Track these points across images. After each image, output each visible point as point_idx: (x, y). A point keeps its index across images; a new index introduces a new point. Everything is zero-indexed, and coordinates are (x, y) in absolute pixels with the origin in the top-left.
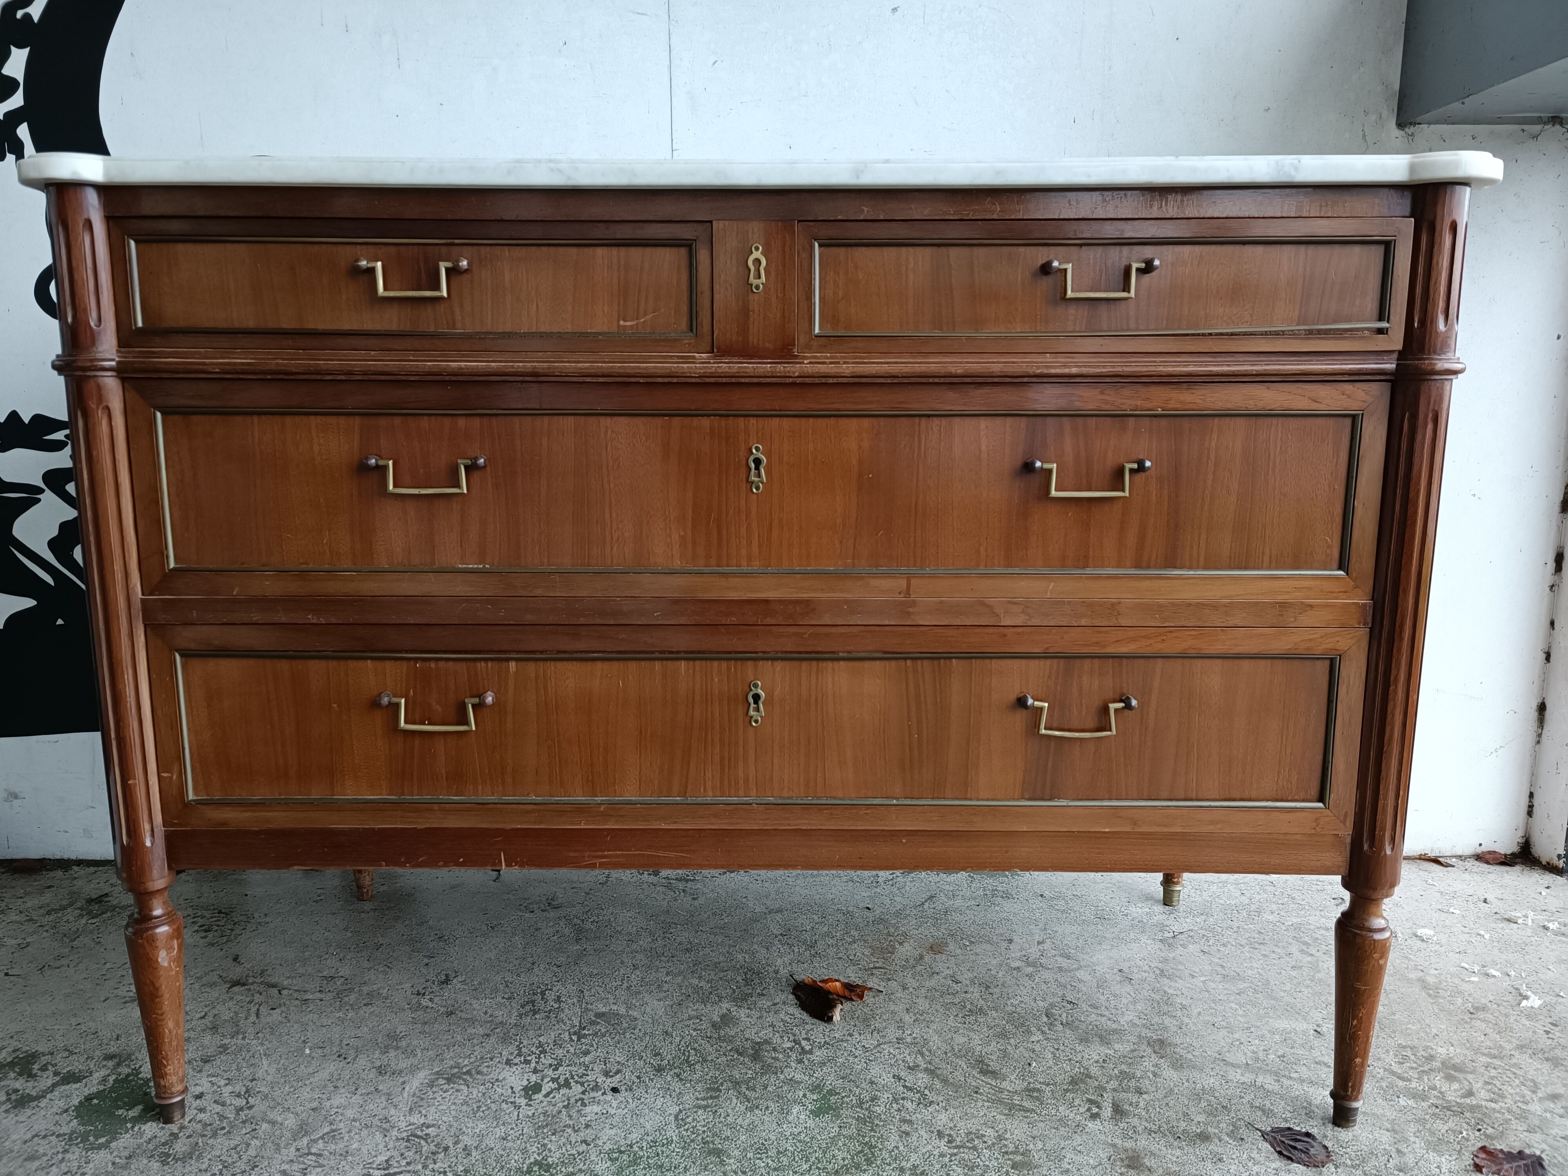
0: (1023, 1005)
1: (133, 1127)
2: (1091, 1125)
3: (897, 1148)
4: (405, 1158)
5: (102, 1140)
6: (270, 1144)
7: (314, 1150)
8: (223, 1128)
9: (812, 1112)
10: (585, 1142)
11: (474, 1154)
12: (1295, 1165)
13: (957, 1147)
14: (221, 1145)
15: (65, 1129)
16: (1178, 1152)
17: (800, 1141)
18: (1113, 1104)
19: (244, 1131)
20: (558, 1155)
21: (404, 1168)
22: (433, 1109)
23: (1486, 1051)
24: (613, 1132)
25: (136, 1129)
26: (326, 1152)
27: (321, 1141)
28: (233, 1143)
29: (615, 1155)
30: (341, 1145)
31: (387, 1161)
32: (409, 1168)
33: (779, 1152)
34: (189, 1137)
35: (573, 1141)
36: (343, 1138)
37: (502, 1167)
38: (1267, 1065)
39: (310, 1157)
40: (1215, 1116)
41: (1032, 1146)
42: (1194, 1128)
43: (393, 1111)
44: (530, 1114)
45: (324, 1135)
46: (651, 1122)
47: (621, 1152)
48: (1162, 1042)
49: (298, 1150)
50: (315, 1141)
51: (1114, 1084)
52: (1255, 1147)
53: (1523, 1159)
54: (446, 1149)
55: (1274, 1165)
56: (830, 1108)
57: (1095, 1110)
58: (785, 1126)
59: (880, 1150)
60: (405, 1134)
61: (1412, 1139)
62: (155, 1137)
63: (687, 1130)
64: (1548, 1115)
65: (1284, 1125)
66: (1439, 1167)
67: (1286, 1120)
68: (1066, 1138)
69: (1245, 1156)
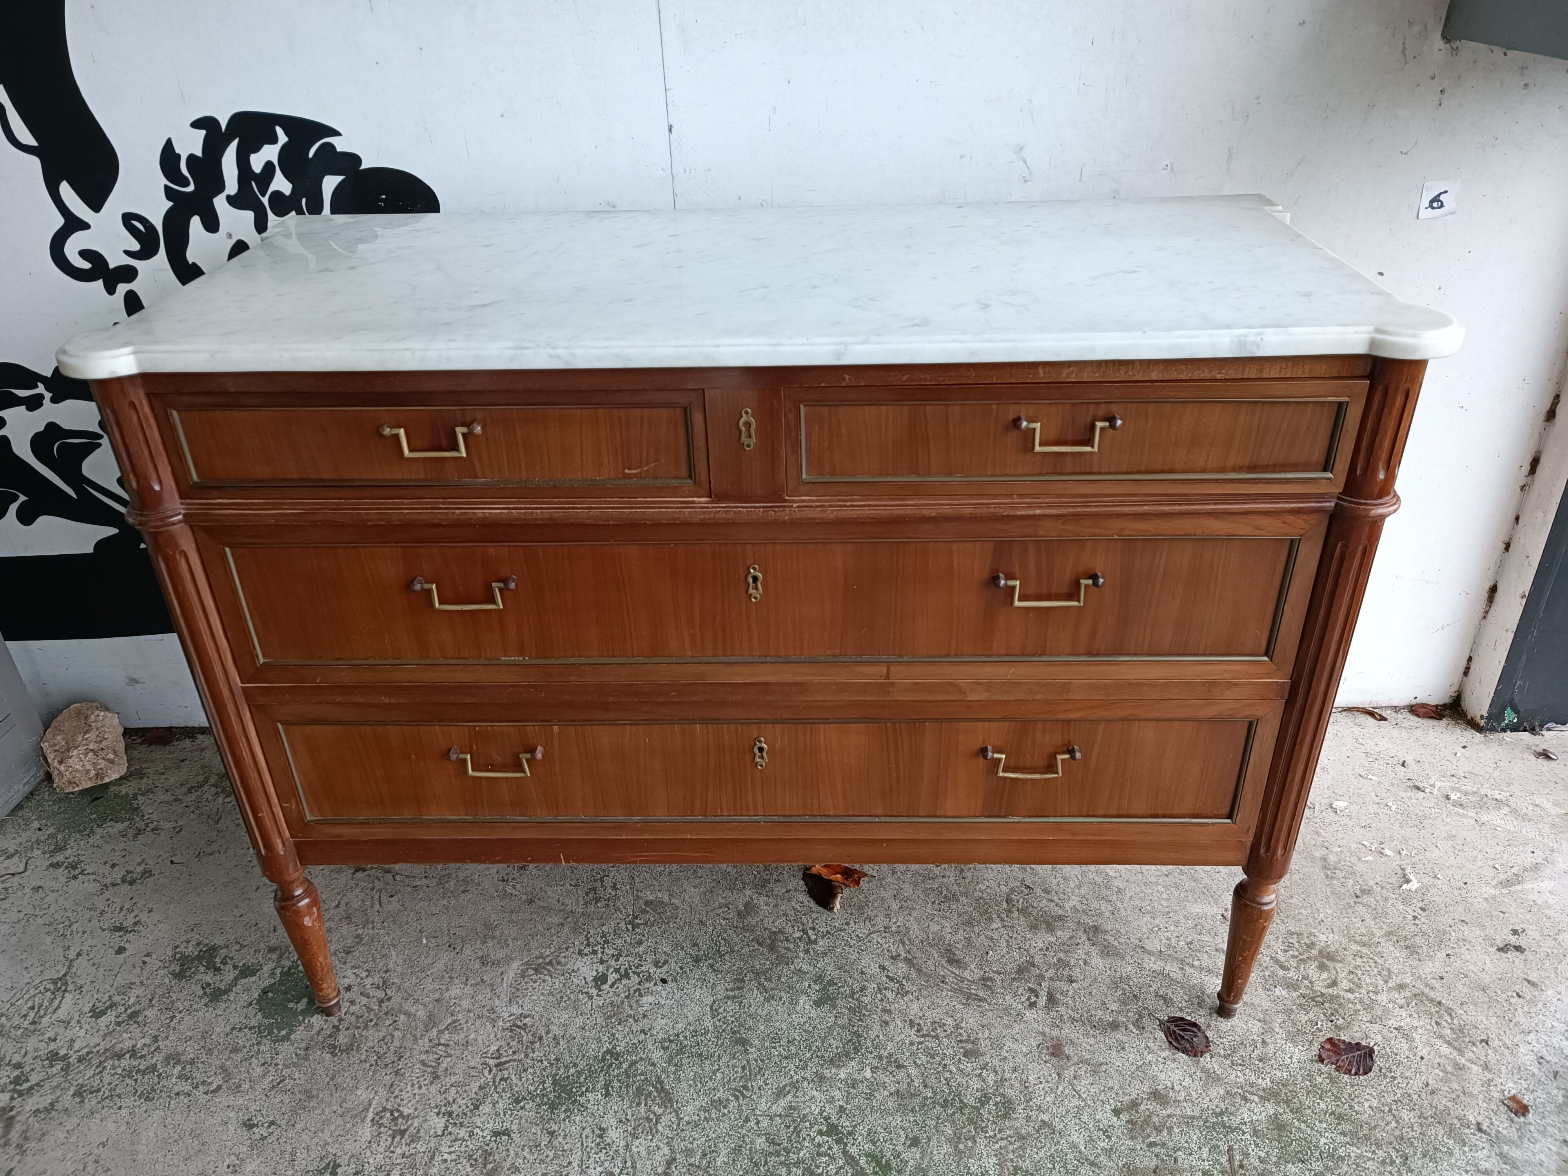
0: (988, 891)
1: (304, 1020)
2: (1029, 1014)
3: (878, 1036)
4: (511, 1048)
5: (283, 1033)
6: (409, 1036)
7: (442, 1041)
8: (371, 1020)
9: (814, 1003)
10: (643, 1031)
11: (561, 1043)
12: (1181, 1054)
13: (924, 1036)
14: (373, 1036)
15: (254, 1023)
16: (1092, 1041)
17: (805, 1031)
18: (1048, 993)
19: (387, 1023)
20: (623, 1044)
21: (511, 1057)
22: (527, 999)
23: (1358, 939)
24: (664, 1022)
25: (306, 1021)
26: (452, 1043)
27: (446, 1032)
28: (382, 1034)
29: (667, 1044)
30: (462, 1036)
31: (498, 1050)
32: (515, 1057)
33: (789, 1042)
34: (347, 1029)
35: (635, 1030)
36: (462, 1028)
37: (584, 1056)
38: (1176, 952)
39: (440, 1047)
40: (1127, 1005)
41: (980, 1034)
42: (1108, 1016)
43: (497, 1002)
44: (600, 1003)
45: (448, 1025)
46: (692, 1012)
47: (671, 1041)
48: (1096, 929)
49: (430, 1041)
50: (441, 1032)
51: (1051, 973)
52: (1152, 1036)
53: (1358, 1050)
54: (541, 1038)
55: (1164, 1054)
56: (829, 998)
57: (1033, 999)
58: (794, 1016)
59: (865, 1039)
60: (508, 1024)
61: (1277, 1030)
62: (322, 1029)
63: (719, 1020)
64: (1391, 1005)
65: (1179, 1014)
66: (1291, 1058)
67: (1181, 1010)
68: (1007, 1027)
69: (1143, 1045)
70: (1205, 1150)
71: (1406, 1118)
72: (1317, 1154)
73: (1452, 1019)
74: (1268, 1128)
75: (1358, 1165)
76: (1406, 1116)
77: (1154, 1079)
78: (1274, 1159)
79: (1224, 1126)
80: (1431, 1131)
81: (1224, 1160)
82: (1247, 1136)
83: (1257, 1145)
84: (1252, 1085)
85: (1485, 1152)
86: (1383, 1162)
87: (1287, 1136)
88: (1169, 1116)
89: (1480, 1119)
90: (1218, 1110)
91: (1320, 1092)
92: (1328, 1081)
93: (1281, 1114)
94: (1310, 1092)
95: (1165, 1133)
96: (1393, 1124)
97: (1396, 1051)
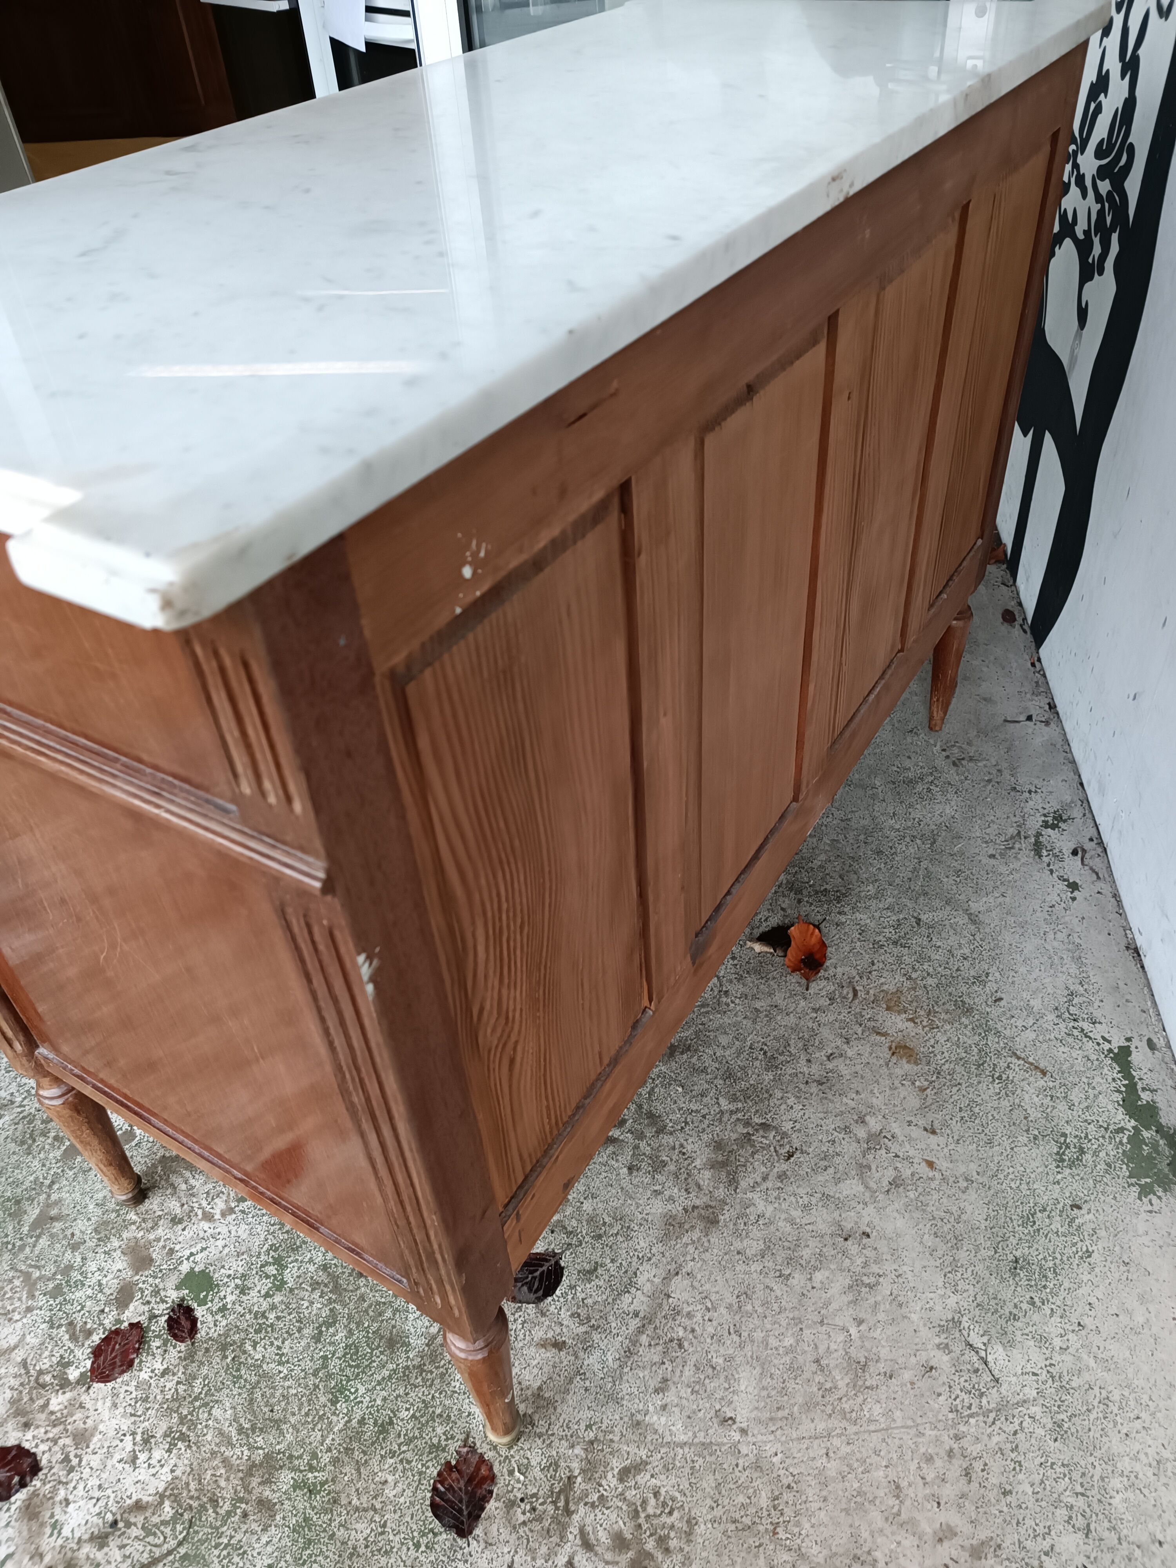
0: (783, 1107)
18: (615, 1139)
40: (587, 1221)
48: (713, 1221)
53: (470, 1514)
71: (359, 1526)
72: (348, 1372)
74: (394, 1327)
75: (321, 1418)
76: (361, 1530)
91: (423, 1420)
92: (435, 1441)
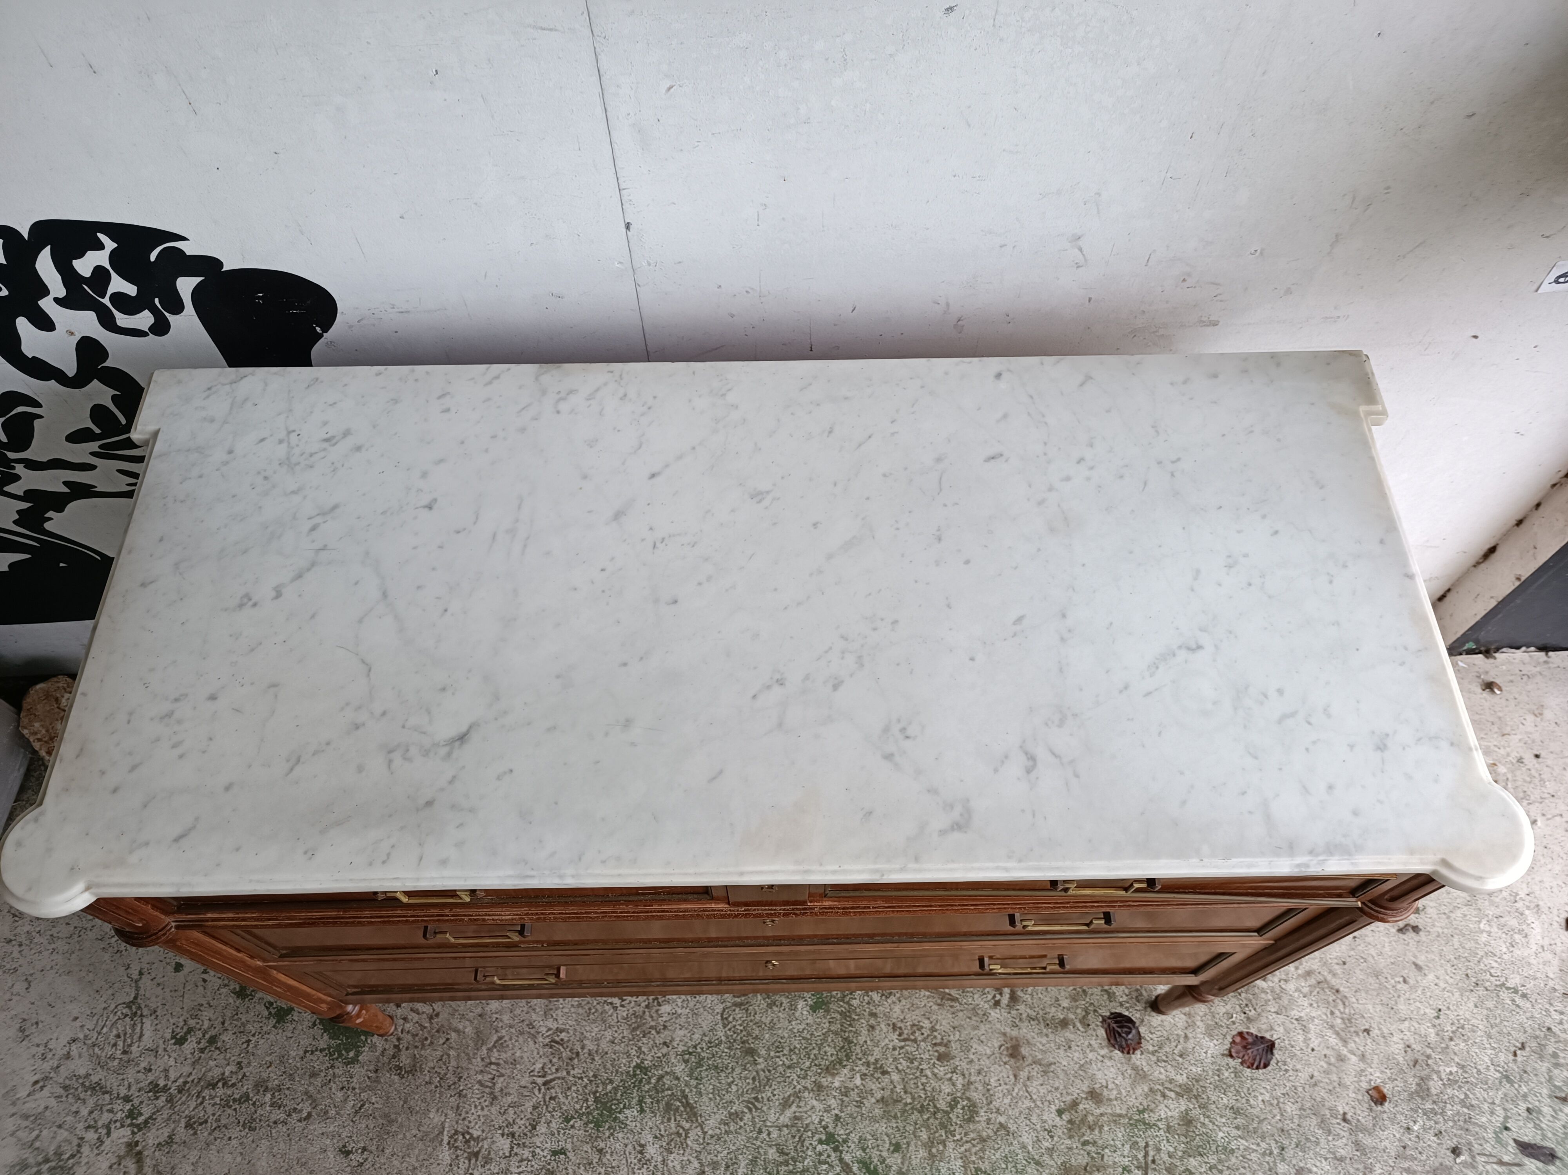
1: (366, 1040)
2: (994, 1014)
3: (866, 1042)
4: (553, 1065)
5: (352, 1054)
6: (463, 1055)
7: (493, 1060)
8: (426, 1039)
9: (811, 1006)
10: (665, 1043)
11: (596, 1058)
12: (1117, 1052)
13: (904, 1040)
14: (431, 1055)
15: (323, 1045)
16: (1044, 1040)
17: (804, 1038)
18: (1011, 990)
19: (441, 1041)
20: (649, 1058)
21: (554, 1076)
22: (559, 1012)
24: (682, 1033)
25: (369, 1041)
26: (501, 1062)
27: (495, 1050)
28: (439, 1053)
29: (687, 1057)
30: (509, 1054)
31: (543, 1068)
32: (559, 1075)
33: (791, 1050)
34: (407, 1049)
35: (658, 1042)
36: (508, 1046)
37: (617, 1071)
39: (493, 1067)
40: (1076, 1001)
41: (952, 1037)
42: (1060, 1014)
43: (534, 1017)
44: (625, 1014)
45: (495, 1043)
46: (706, 1021)
47: (690, 1054)
49: (483, 1059)
50: (490, 1050)
52: (1094, 1034)
54: (578, 1054)
55: (1102, 1052)
56: (823, 1003)
57: (998, 997)
58: (793, 1023)
59: (855, 1045)
60: (547, 1040)
61: (1198, 1023)
62: (385, 1049)
63: (730, 1030)
64: (1296, 994)
65: (1119, 1010)
66: (1206, 1053)
67: (1121, 1005)
68: (976, 1028)
69: (1086, 1043)
70: (1127, 1147)
71: (1289, 1110)
72: (1214, 1148)
73: (1345, 1008)
74: (1179, 1124)
75: (1244, 1157)
76: (1290, 1108)
77: (1093, 1078)
78: (1180, 1154)
79: (1145, 1124)
80: (1305, 1123)
81: (1140, 1156)
82: (1162, 1132)
83: (1168, 1141)
84: (1171, 1081)
85: (1344, 1140)
86: (1264, 1154)
87: (1194, 1132)
88: (1102, 1115)
89: (1347, 1109)
90: (1141, 1108)
91: (1224, 1086)
92: (1233, 1075)
93: (1191, 1110)
94: (1217, 1087)
95: (1097, 1132)
96: (1278, 1117)
97: (1293, 1043)
